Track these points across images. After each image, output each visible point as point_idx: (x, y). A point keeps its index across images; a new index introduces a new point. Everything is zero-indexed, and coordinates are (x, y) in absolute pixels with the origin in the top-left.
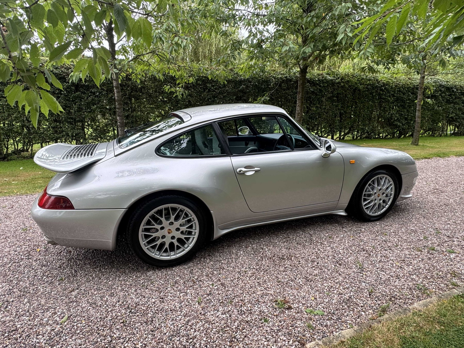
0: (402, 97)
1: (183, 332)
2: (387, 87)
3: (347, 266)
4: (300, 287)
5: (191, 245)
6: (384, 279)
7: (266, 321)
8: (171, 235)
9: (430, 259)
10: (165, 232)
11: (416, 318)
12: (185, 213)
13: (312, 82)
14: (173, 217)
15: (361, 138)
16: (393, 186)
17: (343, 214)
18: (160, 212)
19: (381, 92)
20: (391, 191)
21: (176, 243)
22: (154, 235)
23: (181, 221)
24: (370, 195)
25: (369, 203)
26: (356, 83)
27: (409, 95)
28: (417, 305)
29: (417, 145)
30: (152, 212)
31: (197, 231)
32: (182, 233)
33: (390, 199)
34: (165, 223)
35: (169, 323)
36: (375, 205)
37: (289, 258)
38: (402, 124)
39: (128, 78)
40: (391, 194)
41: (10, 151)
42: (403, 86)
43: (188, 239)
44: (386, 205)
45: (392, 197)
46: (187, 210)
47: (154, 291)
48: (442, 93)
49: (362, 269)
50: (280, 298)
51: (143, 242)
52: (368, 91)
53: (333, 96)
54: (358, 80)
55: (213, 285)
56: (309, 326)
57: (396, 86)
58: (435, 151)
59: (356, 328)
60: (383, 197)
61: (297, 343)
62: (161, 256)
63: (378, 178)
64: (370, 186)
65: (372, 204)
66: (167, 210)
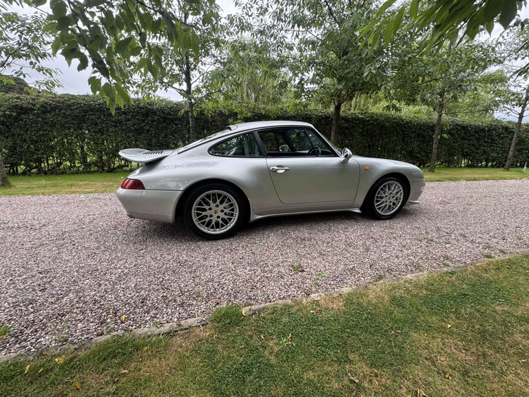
1: (216, 280)
2: (409, 124)
3: (356, 247)
4: (315, 258)
5: (232, 225)
6: (385, 257)
7: (282, 278)
8: (217, 215)
9: (427, 246)
10: (212, 212)
11: (407, 284)
13: (346, 119)
14: (218, 201)
16: (402, 191)
17: (358, 211)
18: (208, 196)
19: (405, 129)
21: (221, 222)
22: (204, 213)
23: (225, 205)
24: (382, 198)
25: (381, 204)
26: (383, 121)
28: (409, 276)
29: (433, 172)
30: (202, 196)
31: (237, 214)
32: (226, 214)
33: (399, 202)
34: (213, 205)
35: (207, 274)
36: (386, 206)
37: (310, 240)
38: (422, 156)
39: (202, 113)
40: (400, 198)
41: (115, 166)
43: (230, 219)
45: (401, 200)
46: (229, 195)
47: (200, 254)
49: (367, 250)
50: (296, 264)
51: (195, 219)
52: (393, 128)
53: (364, 132)
54: (385, 119)
56: (316, 284)
57: (418, 124)
59: (354, 287)
60: (393, 200)
61: (304, 293)
63: (389, 184)
64: (382, 189)
65: (384, 205)
66: (214, 195)
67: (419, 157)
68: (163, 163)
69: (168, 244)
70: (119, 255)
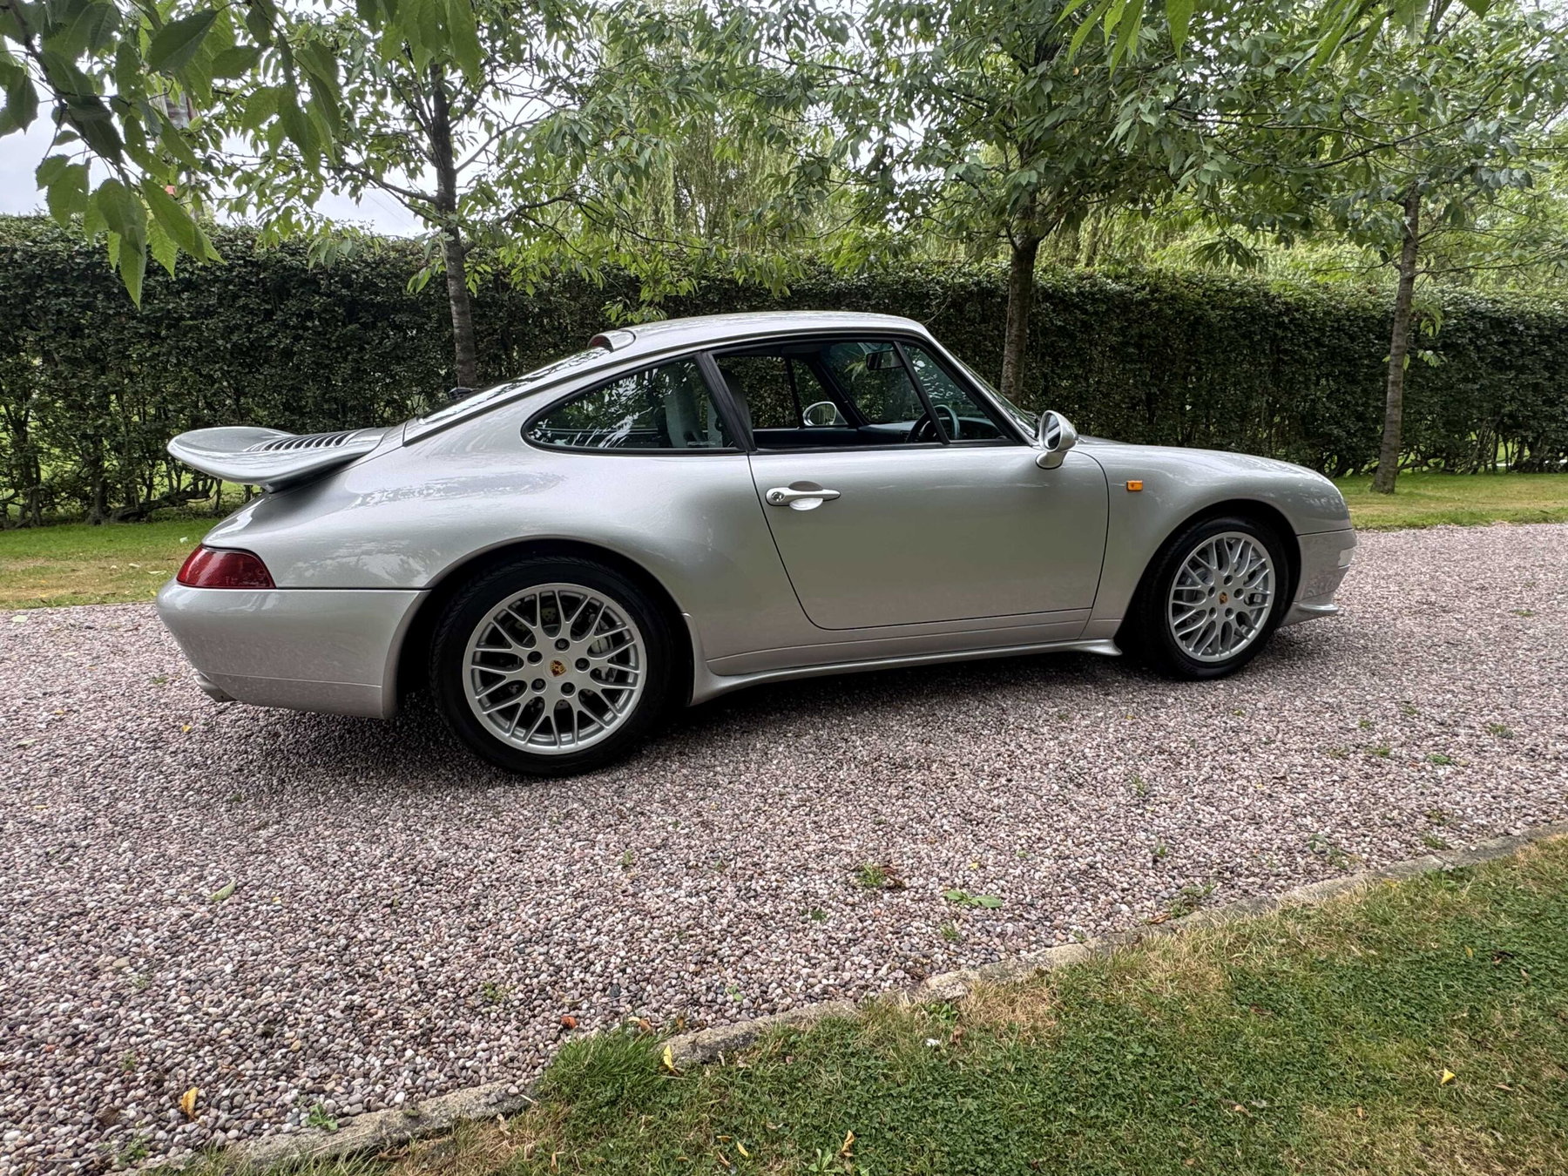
0: (1347, 349)
1: (559, 934)
2: (1297, 315)
3: (1101, 788)
4: (943, 837)
5: (623, 716)
6: (1208, 822)
7: (818, 915)
8: (561, 680)
9: (1368, 777)
10: (542, 669)
11: (1290, 924)
12: (605, 614)
13: (1058, 299)
14: (566, 625)
16: (1270, 570)
17: (1106, 649)
18: (526, 608)
19: (1279, 332)
20: (1266, 588)
21: (577, 707)
22: (510, 675)
23: (591, 638)
24: (1195, 596)
25: (1194, 619)
26: (1199, 303)
27: (1369, 340)
28: (1299, 893)
29: (1391, 491)
30: (503, 606)
31: (642, 672)
32: (596, 675)
33: (1260, 611)
34: (544, 642)
35: (526, 912)
36: (1212, 625)
37: (924, 765)
38: (1348, 432)
39: (499, 281)
40: (1265, 597)
41: (155, 496)
42: (1352, 315)
43: (613, 695)
44: (1249, 631)
45: (1268, 604)
46: (608, 602)
47: (498, 835)
48: (1478, 337)
49: (1144, 797)
50: (871, 863)
51: (475, 697)
52: (1235, 328)
53: (1126, 344)
54: (1204, 295)
55: (676, 824)
56: (950, 936)
57: (1327, 313)
58: (1448, 507)
59: (1093, 942)
60: (1238, 604)
61: (901, 974)
62: (531, 741)
63: (1219, 544)
64: (1195, 565)
65: (1202, 623)
66: (548, 601)
67: (1338, 439)
68: (347, 481)
69: (368, 801)
70: (172, 850)
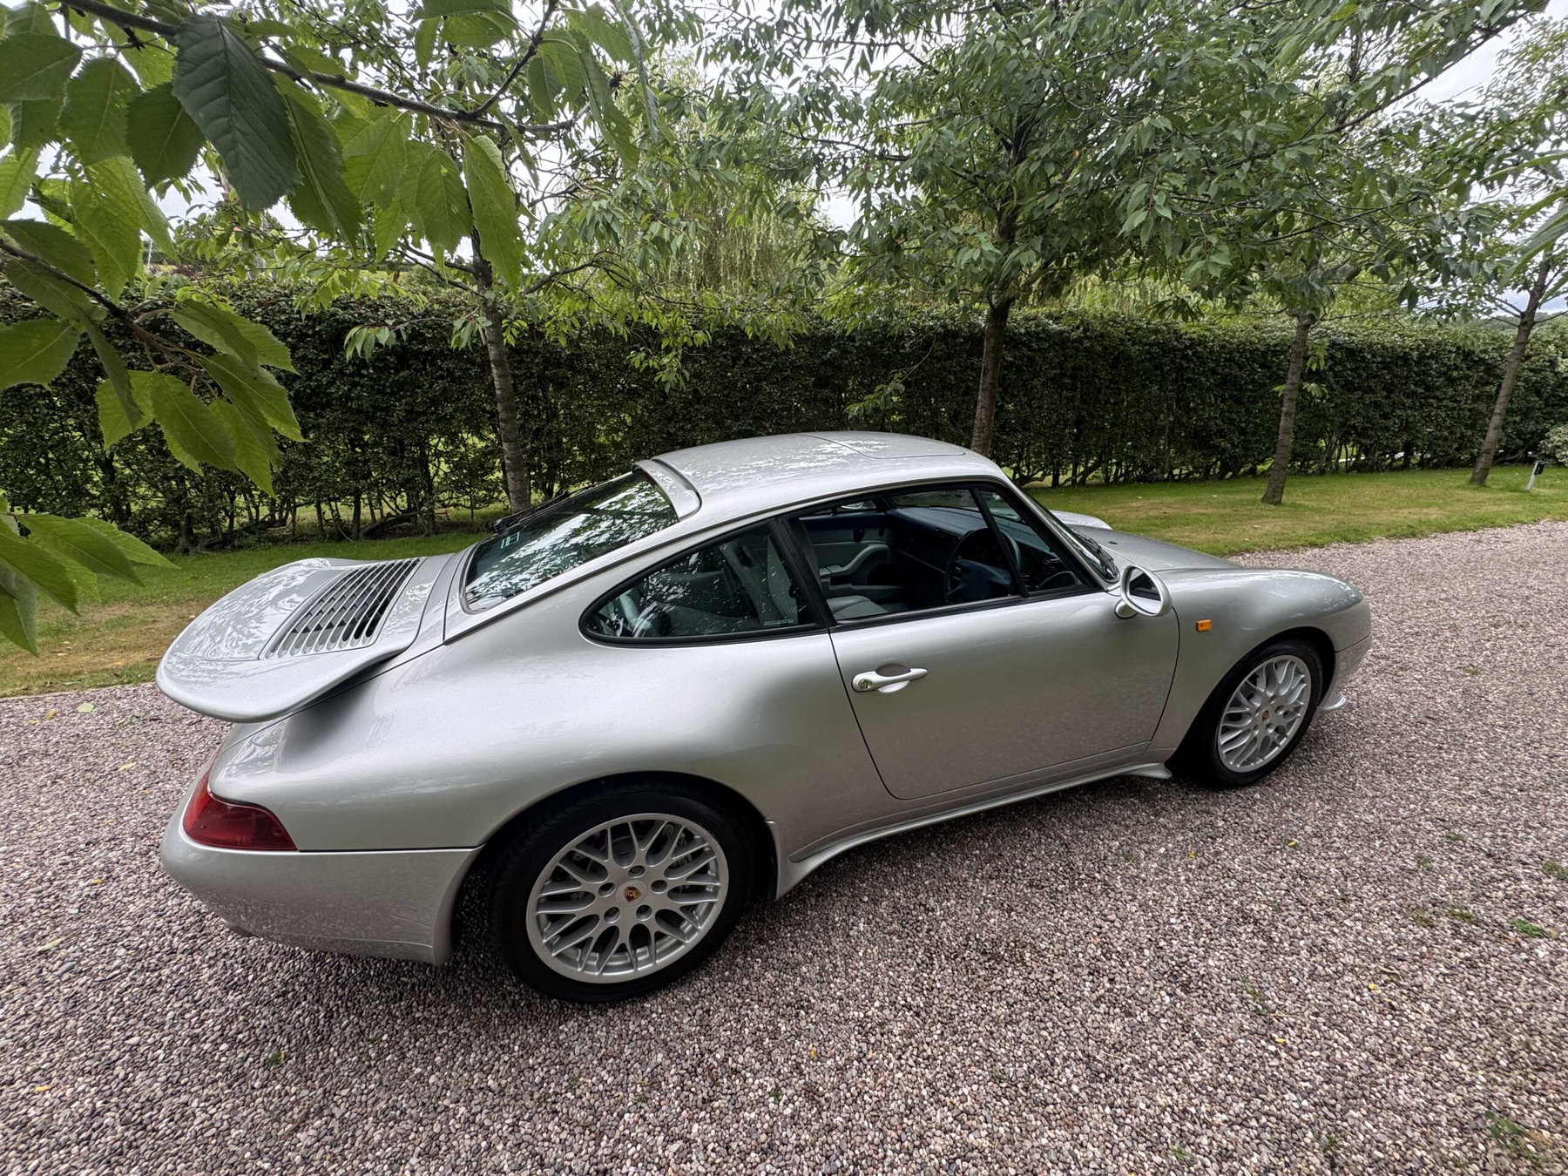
2: (1199, 349)
5: (703, 928)
6: (1353, 1069)
8: (636, 904)
10: (617, 896)
12: (684, 833)
14: (642, 850)
15: (1125, 480)
16: (1307, 685)
20: (1301, 700)
21: (654, 927)
22: (581, 912)
23: (669, 859)
24: (1241, 717)
25: (1240, 737)
26: (1122, 340)
29: (1278, 503)
30: (569, 847)
31: (723, 883)
32: (673, 893)
34: (616, 871)
36: (1253, 741)
40: (1297, 709)
42: (1242, 348)
43: (691, 910)
44: (1280, 739)
45: (1301, 714)
46: (687, 824)
49: (1264, 1015)
51: (541, 941)
52: (1149, 360)
53: (1063, 375)
54: (1127, 333)
55: (776, 1093)
57: (1223, 347)
58: (1330, 522)
60: (1277, 718)
62: (607, 969)
63: (1269, 666)
65: (1246, 739)
